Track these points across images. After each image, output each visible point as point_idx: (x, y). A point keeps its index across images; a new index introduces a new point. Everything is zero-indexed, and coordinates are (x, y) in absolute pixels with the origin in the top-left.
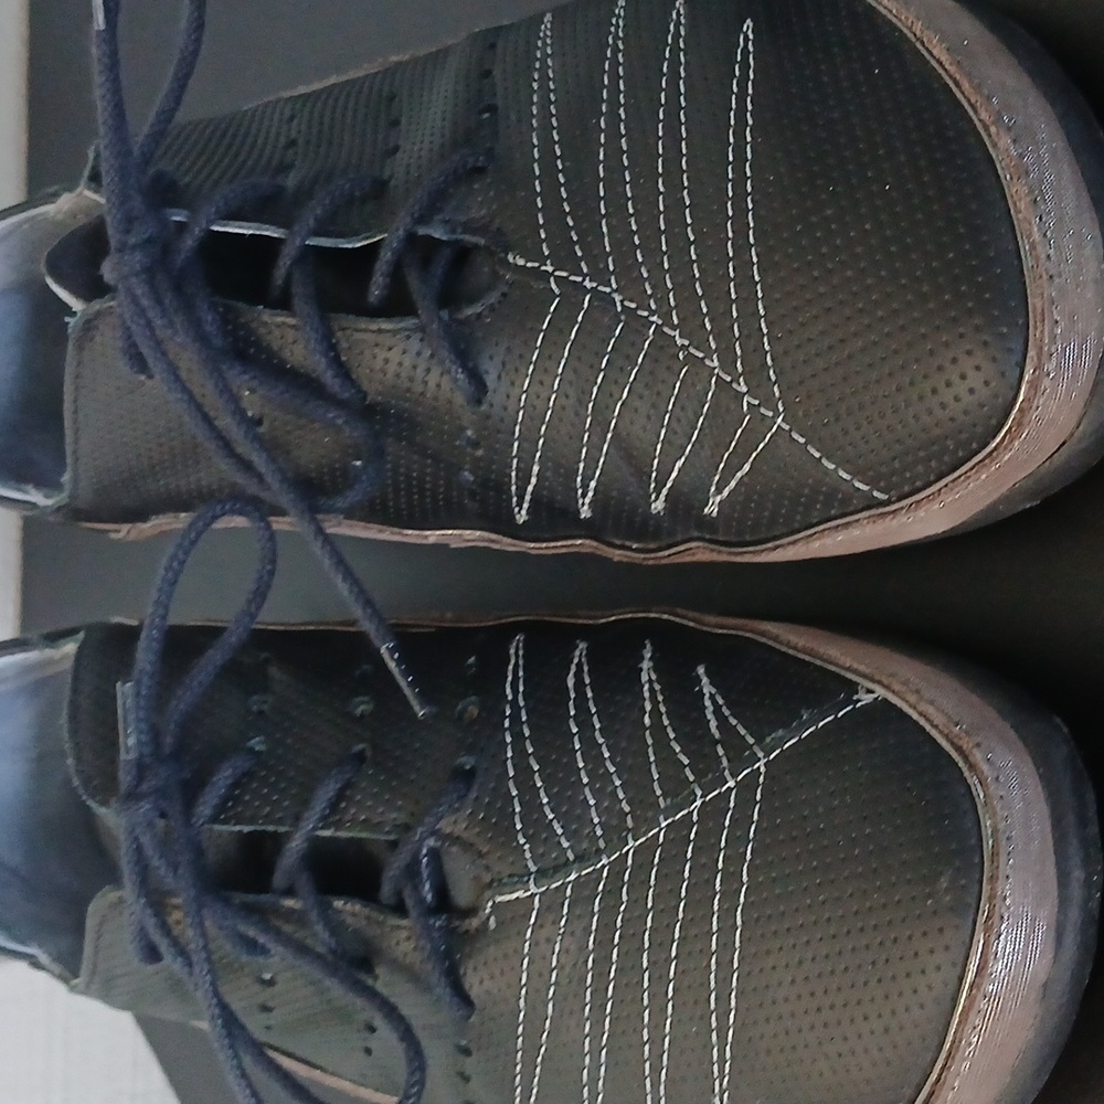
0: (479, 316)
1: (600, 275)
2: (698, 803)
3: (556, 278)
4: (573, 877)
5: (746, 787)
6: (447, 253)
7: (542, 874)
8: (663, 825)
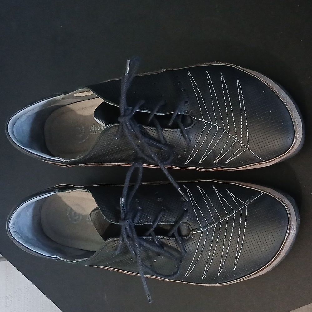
0: (190, 129)
1: (214, 123)
2: (235, 213)
3: (205, 122)
4: (209, 227)
5: (244, 210)
6: (181, 116)
7: (203, 227)
8: (228, 217)
